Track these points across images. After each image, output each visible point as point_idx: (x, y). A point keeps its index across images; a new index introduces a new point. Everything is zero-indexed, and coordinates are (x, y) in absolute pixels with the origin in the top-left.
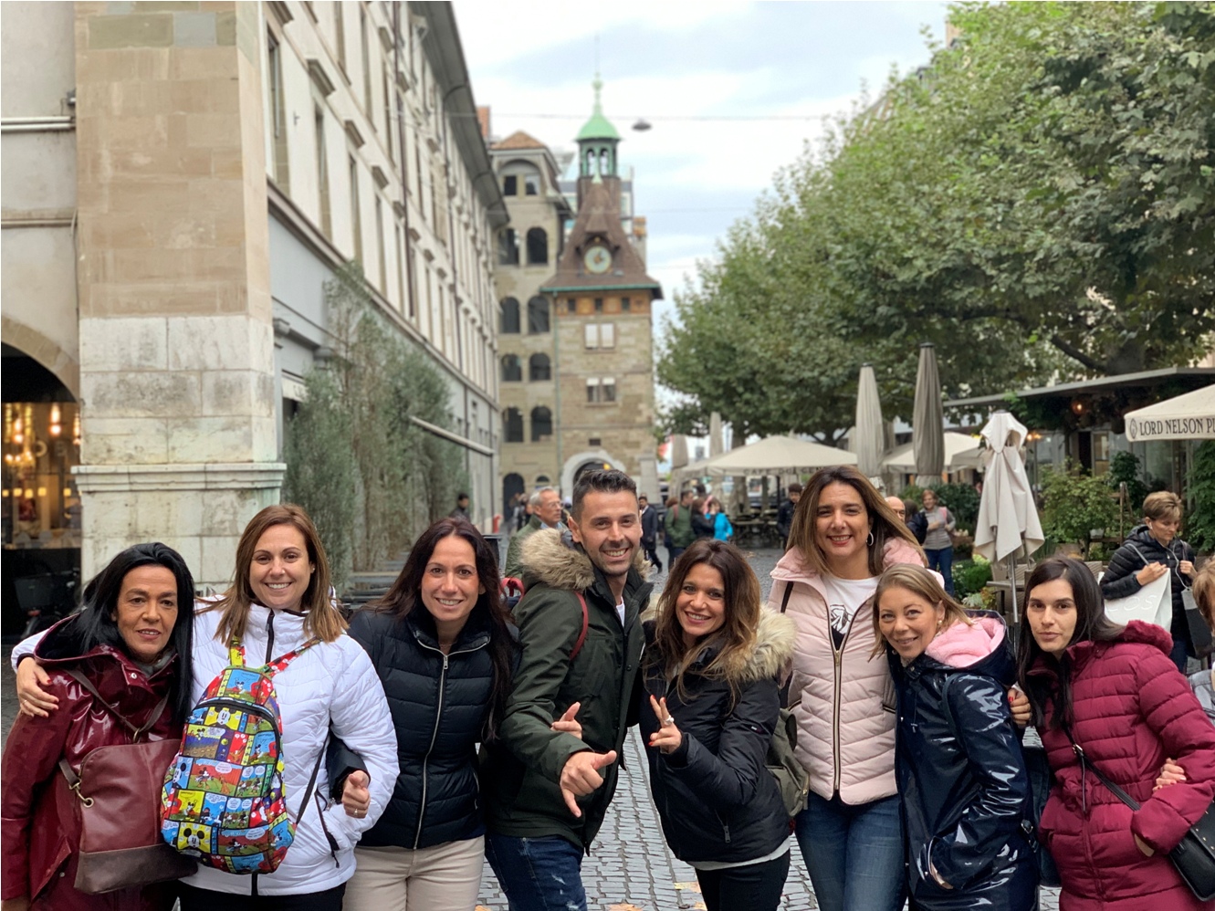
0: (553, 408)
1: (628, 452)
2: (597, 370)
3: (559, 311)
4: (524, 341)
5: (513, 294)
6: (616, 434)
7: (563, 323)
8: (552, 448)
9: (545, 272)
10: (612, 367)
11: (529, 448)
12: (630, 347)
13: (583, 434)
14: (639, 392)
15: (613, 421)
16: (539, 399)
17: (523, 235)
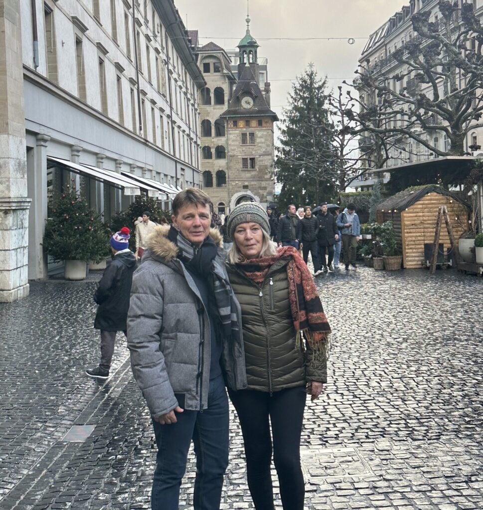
0: (226, 171)
1: (261, 192)
2: (247, 154)
3: (229, 126)
4: (213, 140)
5: (208, 118)
6: (256, 183)
7: (231, 132)
8: (226, 190)
9: (223, 108)
10: (253, 152)
11: (215, 190)
12: (262, 143)
13: (240, 183)
14: (266, 164)
15: (254, 177)
16: (220, 167)
17: (212, 91)
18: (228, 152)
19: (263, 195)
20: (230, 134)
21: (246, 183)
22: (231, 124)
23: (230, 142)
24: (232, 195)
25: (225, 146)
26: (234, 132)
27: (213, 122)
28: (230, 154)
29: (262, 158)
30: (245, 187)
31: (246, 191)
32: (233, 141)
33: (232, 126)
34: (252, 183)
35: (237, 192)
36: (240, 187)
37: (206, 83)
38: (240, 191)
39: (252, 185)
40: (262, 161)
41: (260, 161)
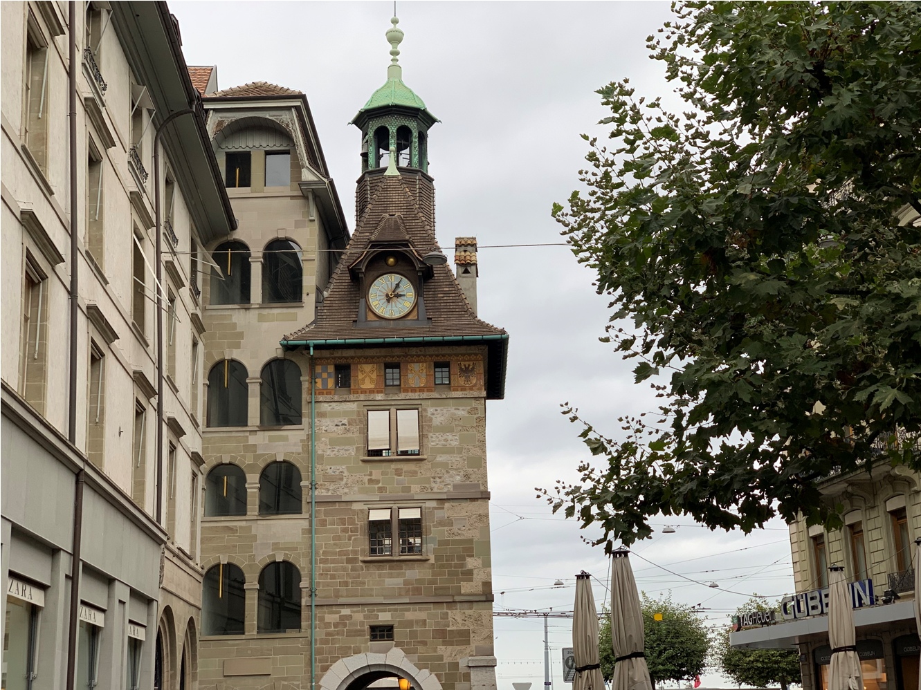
0: (302, 564)
1: (447, 653)
2: (387, 494)
3: (319, 385)
4: (252, 439)
5: (236, 355)
6: (422, 615)
7: (325, 407)
8: (300, 644)
9: (294, 318)
10: (415, 488)
11: (252, 645)
12: (450, 451)
13: (359, 616)
14: (467, 535)
15: (417, 591)
16: (276, 546)
17: (257, 252)
18: (313, 486)
19: (455, 665)
20: (323, 415)
21: (384, 618)
22: (327, 378)
23: (322, 448)
24: (325, 669)
25: (300, 464)
26: (337, 407)
27: (254, 368)
28: (320, 493)
29: (448, 511)
30: (382, 633)
31: (386, 651)
32: (333, 442)
33: (331, 383)
34: (410, 615)
35: (346, 652)
36: (358, 633)
37: (233, 226)
38: (357, 651)
39: (409, 624)
40: (450, 523)
41: (442, 523)
